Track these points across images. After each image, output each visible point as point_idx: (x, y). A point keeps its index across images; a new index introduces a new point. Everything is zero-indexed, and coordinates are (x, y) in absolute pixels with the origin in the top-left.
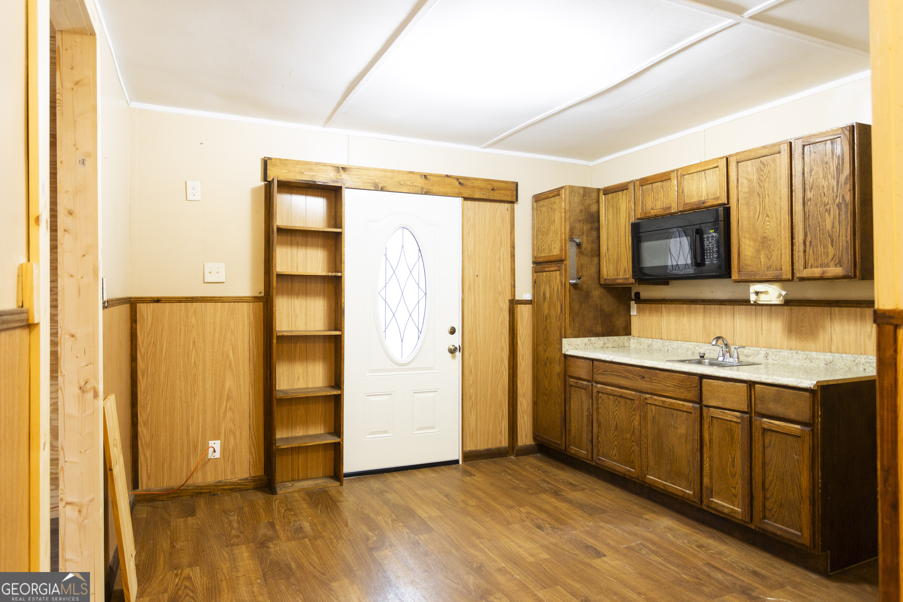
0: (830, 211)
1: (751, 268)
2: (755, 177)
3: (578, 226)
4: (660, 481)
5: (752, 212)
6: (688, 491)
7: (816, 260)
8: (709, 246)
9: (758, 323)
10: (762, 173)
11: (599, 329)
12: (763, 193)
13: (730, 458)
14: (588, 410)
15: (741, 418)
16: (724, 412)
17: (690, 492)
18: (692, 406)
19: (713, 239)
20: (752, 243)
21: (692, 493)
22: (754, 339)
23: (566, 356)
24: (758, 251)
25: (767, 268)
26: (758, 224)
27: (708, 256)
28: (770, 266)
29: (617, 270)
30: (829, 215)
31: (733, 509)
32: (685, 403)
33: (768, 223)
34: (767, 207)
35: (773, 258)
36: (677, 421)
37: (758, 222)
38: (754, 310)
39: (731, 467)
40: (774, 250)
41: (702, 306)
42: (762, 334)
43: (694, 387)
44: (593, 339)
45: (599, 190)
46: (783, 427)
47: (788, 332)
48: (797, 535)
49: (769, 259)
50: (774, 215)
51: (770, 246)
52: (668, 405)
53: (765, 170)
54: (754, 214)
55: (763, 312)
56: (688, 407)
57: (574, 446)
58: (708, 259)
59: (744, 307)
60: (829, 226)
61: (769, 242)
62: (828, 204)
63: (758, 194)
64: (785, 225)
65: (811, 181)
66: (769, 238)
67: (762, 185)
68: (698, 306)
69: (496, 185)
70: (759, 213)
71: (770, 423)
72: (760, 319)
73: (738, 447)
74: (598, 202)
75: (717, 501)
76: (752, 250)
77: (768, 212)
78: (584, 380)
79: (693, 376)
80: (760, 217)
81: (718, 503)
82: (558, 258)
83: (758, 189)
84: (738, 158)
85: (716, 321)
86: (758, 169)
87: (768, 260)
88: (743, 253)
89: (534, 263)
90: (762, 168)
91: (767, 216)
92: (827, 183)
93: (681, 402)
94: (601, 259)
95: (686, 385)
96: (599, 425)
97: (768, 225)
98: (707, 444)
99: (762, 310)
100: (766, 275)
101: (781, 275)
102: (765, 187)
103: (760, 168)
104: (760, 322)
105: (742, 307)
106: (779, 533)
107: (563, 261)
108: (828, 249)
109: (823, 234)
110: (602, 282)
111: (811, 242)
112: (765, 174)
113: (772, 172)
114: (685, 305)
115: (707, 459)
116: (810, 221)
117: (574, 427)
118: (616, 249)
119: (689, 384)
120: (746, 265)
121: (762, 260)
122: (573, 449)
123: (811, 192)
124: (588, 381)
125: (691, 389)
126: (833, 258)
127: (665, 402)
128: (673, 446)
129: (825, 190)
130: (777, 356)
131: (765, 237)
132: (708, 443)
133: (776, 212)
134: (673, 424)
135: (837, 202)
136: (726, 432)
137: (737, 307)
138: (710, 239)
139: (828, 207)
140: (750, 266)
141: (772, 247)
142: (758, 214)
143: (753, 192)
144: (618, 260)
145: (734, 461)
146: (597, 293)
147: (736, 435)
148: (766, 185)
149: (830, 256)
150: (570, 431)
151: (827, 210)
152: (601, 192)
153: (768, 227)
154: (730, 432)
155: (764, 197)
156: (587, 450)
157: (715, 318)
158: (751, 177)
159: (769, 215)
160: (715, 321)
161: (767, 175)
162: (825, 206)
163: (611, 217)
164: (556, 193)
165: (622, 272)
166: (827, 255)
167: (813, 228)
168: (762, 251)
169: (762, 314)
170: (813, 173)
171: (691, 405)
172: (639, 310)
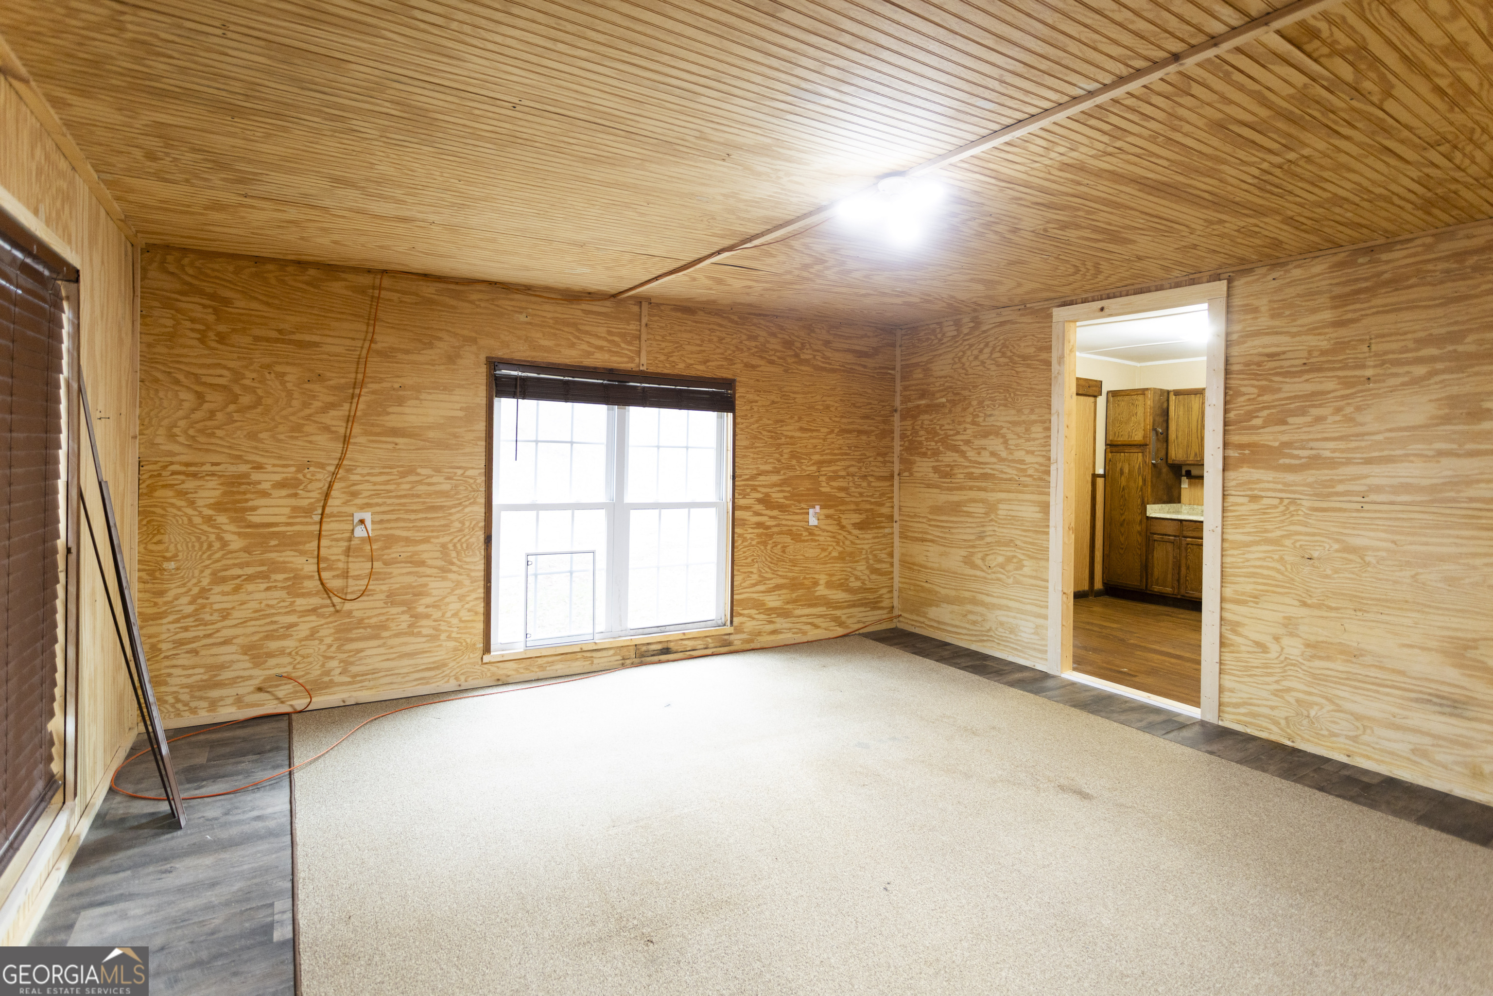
3: (1157, 419)
11: (1165, 498)
14: (1174, 557)
23: (1148, 518)
29: (1187, 454)
44: (1164, 505)
45: (1168, 392)
57: (1157, 585)
69: (1091, 383)
74: (1168, 400)
78: (1169, 535)
82: (1142, 443)
89: (1106, 445)
94: (1170, 444)
96: (1188, 568)
107: (1146, 445)
110: (1170, 462)
117: (1157, 572)
122: (1156, 588)
124: (1175, 536)
144: (1188, 446)
146: (1165, 470)
150: (1152, 574)
152: (1171, 394)
156: (1173, 587)
163: (1181, 413)
164: (1143, 392)
172: (1190, 484)
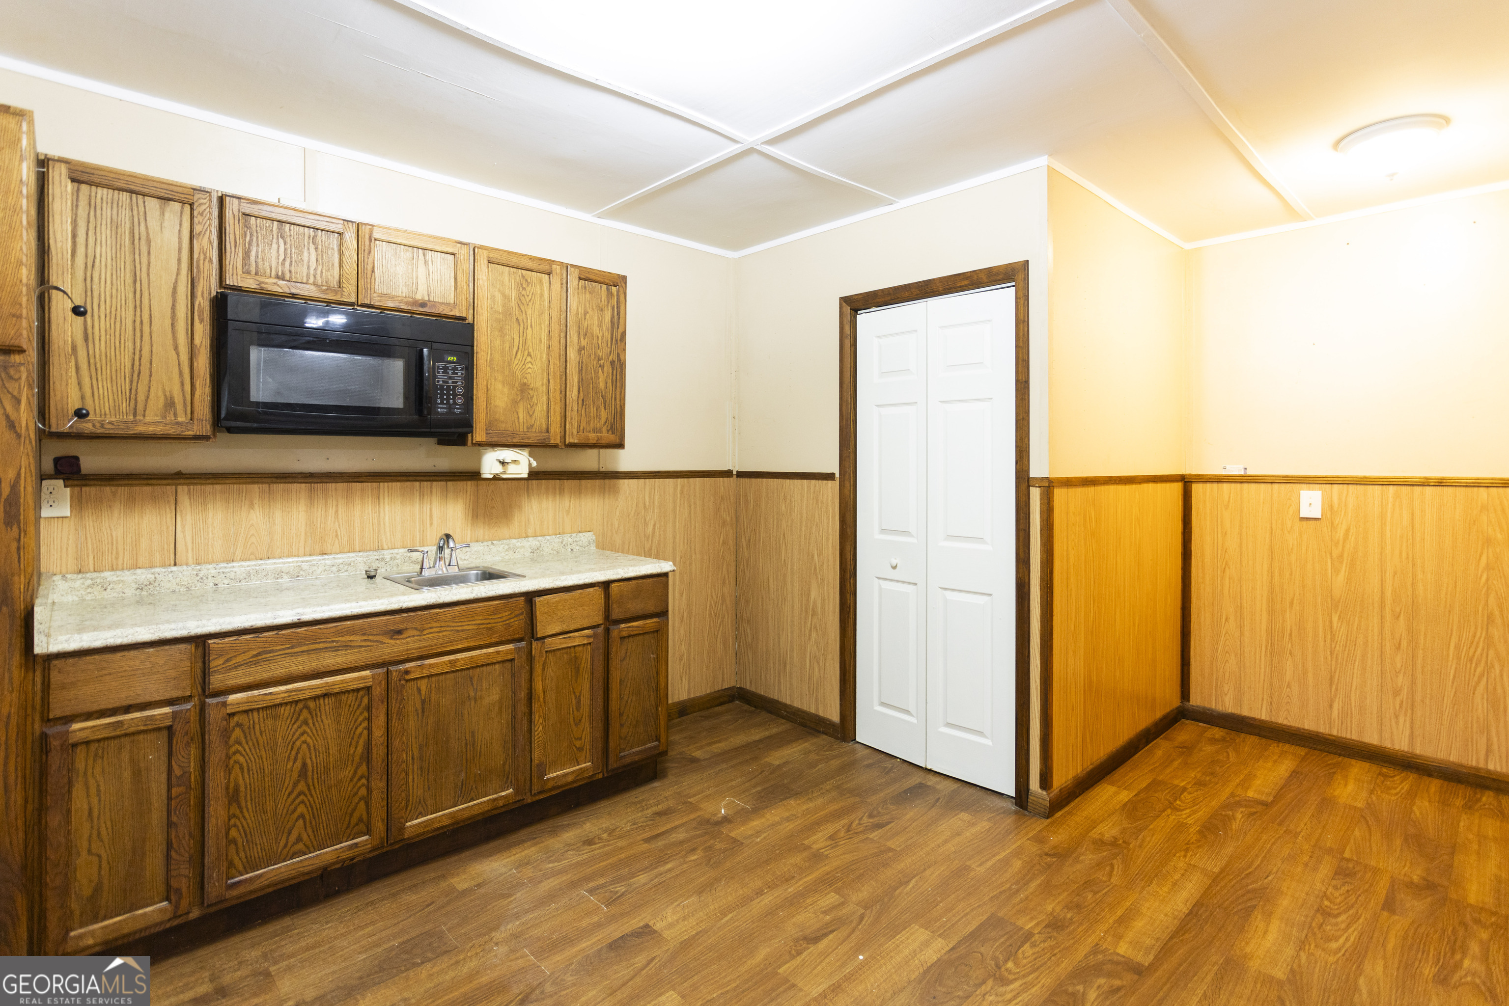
0: (604, 367)
1: (504, 425)
2: (514, 294)
4: (440, 813)
5: (507, 345)
6: (503, 794)
7: (588, 423)
8: (447, 382)
9: (425, 508)
10: (524, 292)
12: (525, 321)
13: (574, 699)
15: (595, 636)
16: (570, 637)
17: (507, 792)
18: (516, 648)
19: (457, 374)
20: (506, 390)
21: (511, 790)
22: (418, 534)
24: (515, 403)
25: (528, 428)
26: (516, 363)
27: (445, 399)
28: (532, 426)
29: (133, 397)
30: (603, 373)
31: (581, 769)
32: (501, 648)
33: (530, 365)
34: (529, 342)
35: (535, 414)
36: (482, 686)
37: (516, 362)
38: (418, 488)
39: (575, 710)
40: (537, 404)
41: (303, 485)
42: (431, 524)
43: (516, 616)
46: (643, 627)
47: (473, 517)
48: (655, 747)
49: (531, 416)
50: (538, 356)
51: (532, 398)
52: (464, 664)
53: (528, 289)
54: (511, 348)
55: (434, 490)
56: (508, 652)
58: (442, 403)
59: (399, 484)
60: (602, 385)
61: (530, 392)
62: (602, 359)
63: (517, 319)
64: (555, 373)
65: (586, 326)
66: (532, 386)
67: (523, 309)
68: (295, 486)
70: (518, 348)
71: (629, 627)
72: (429, 500)
73: (586, 677)
75: (554, 775)
76: (506, 399)
77: (531, 350)
78: (159, 704)
79: (514, 599)
80: (519, 353)
81: (557, 776)
83: (517, 313)
84: (491, 255)
85: (340, 512)
86: (518, 284)
87: (528, 417)
88: (493, 402)
90: (524, 286)
91: (529, 355)
92: (601, 334)
93: (491, 650)
95: (501, 618)
97: (530, 368)
98: (539, 697)
99: (431, 487)
100: (528, 438)
101: (549, 438)
102: (528, 313)
103: (522, 284)
104: (429, 507)
105: (394, 484)
106: (637, 758)
108: (600, 412)
109: (596, 393)
111: (583, 400)
112: (528, 296)
113: (537, 296)
114: (256, 486)
115: (541, 720)
116: (583, 375)
118: (130, 345)
119: (507, 613)
120: (496, 420)
121: (521, 416)
123: (584, 339)
124: (182, 700)
125: (512, 620)
126: (606, 423)
127: (457, 660)
128: (473, 733)
129: (600, 342)
130: (468, 553)
131: (525, 384)
132: (542, 696)
133: (541, 353)
134: (472, 694)
135: (611, 358)
136: (567, 667)
137: (384, 486)
138: (450, 372)
139: (602, 362)
140: (502, 422)
141: (534, 399)
142: (515, 349)
143: (510, 314)
145: (580, 700)
147: (583, 662)
148: (529, 312)
149: (603, 420)
151: (600, 366)
152: (59, 169)
153: (530, 370)
154: (575, 663)
155: (525, 327)
157: (337, 506)
158: (507, 292)
159: (532, 354)
160: (337, 511)
161: (530, 297)
162: (599, 360)
165: (156, 404)
166: (600, 419)
167: (586, 384)
168: (521, 402)
169: (431, 492)
170: (587, 317)
171: (511, 646)
172: (79, 503)
